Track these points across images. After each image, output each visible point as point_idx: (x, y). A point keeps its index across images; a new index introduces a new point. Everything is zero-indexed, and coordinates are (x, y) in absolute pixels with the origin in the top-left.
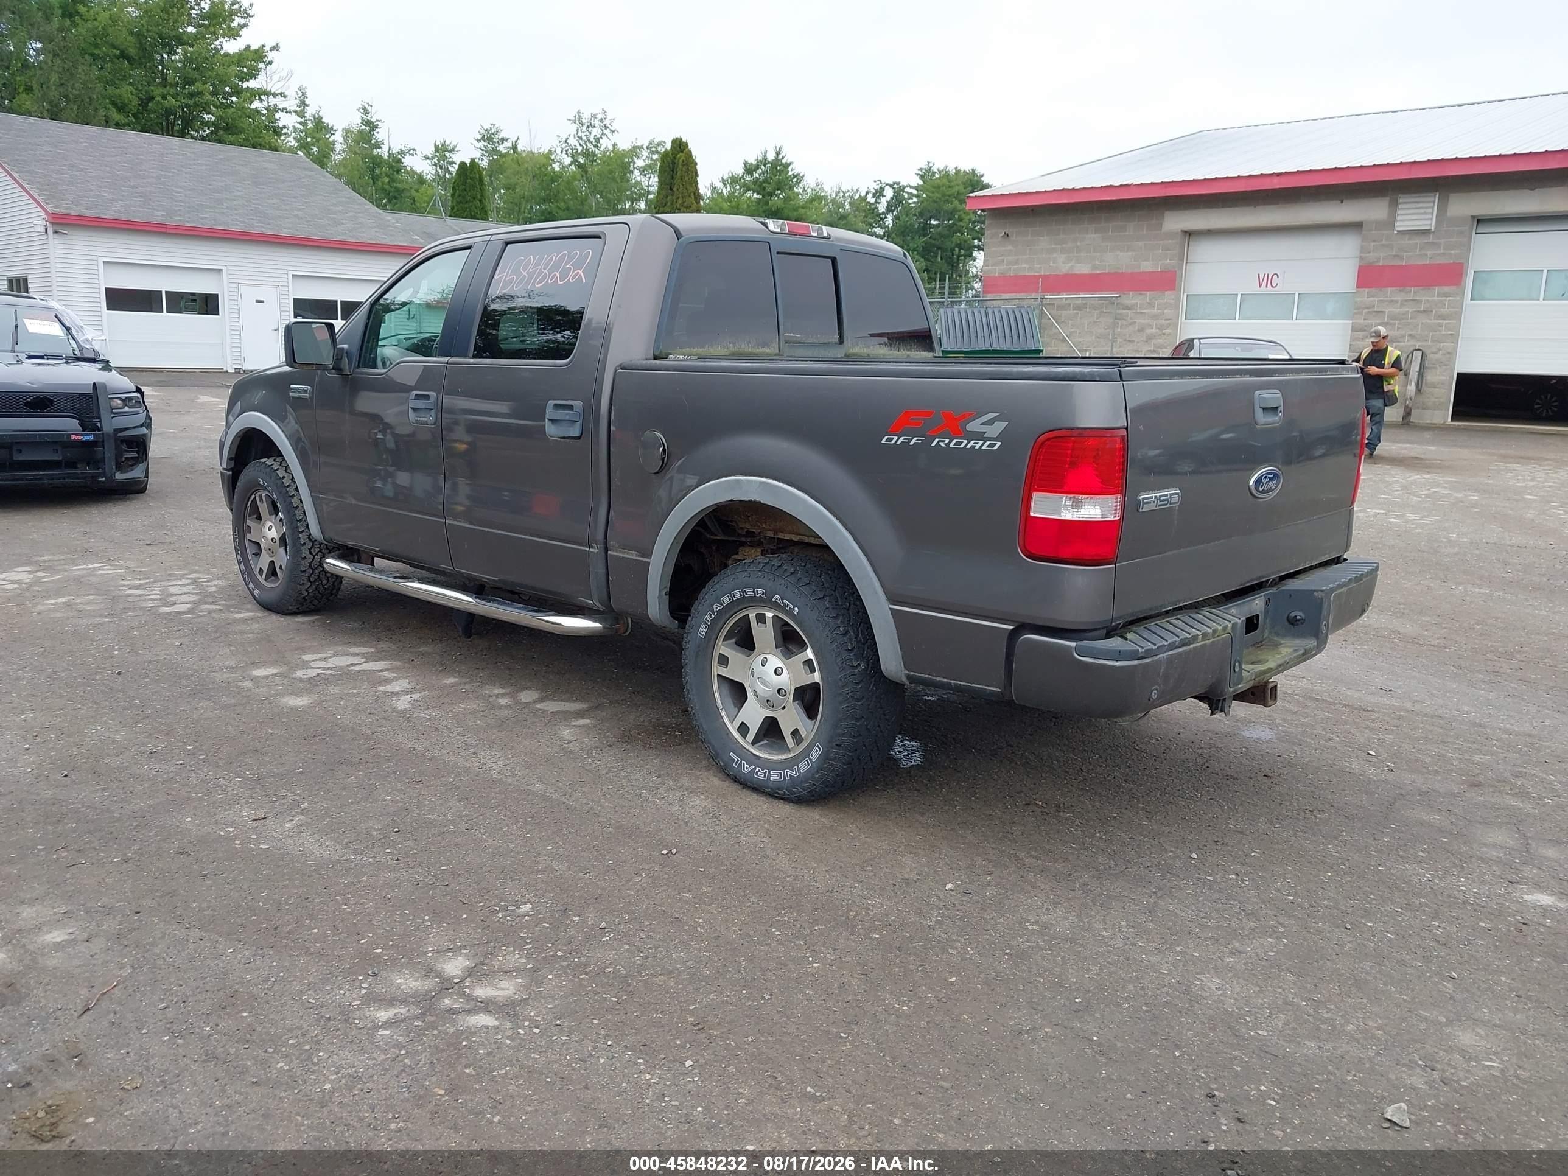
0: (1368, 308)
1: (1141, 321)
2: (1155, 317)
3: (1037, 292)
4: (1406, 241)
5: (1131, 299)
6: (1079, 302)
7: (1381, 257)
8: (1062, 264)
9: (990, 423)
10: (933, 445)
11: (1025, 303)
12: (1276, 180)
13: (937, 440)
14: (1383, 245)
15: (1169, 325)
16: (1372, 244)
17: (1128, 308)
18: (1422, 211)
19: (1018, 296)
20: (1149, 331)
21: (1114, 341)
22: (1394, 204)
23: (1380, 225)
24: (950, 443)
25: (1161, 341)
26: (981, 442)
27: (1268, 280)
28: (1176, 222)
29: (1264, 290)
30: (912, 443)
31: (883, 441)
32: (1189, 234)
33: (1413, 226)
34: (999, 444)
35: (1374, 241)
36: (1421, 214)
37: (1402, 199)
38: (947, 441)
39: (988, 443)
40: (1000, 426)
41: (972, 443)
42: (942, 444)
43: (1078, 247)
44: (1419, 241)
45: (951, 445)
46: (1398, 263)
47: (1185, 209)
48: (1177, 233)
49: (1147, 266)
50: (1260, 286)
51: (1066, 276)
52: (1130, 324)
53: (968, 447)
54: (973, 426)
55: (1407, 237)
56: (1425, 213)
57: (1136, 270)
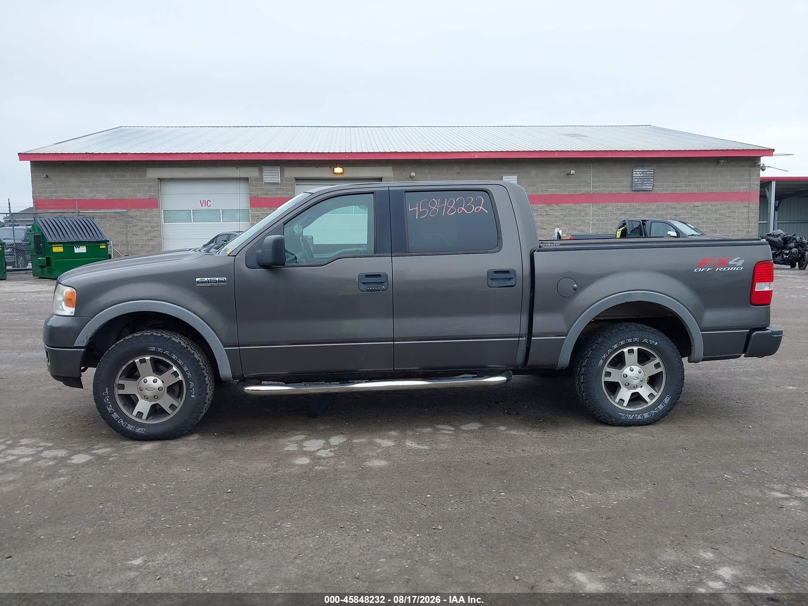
0: (257, 217)
1: (140, 224)
2: (149, 222)
3: (75, 208)
4: (269, 187)
5: (133, 212)
6: (102, 214)
7: (259, 194)
8: (88, 194)
9: (737, 261)
10: (717, 270)
11: (65, 215)
12: (208, 156)
13: (718, 269)
14: (259, 188)
15: (158, 225)
16: (254, 188)
17: (132, 217)
18: (274, 174)
19: (60, 211)
20: (146, 229)
21: (127, 235)
22: (261, 170)
23: (256, 179)
24: (723, 269)
25: (154, 234)
26: (735, 268)
27: (206, 203)
28: (153, 174)
29: (204, 208)
30: (708, 270)
31: (695, 271)
32: (160, 180)
33: (271, 180)
34: (742, 268)
35: (255, 187)
36: (274, 175)
37: (264, 168)
38: (722, 268)
39: (738, 268)
40: (741, 262)
41: (732, 269)
42: (720, 270)
43: (96, 185)
44: (274, 187)
45: (724, 270)
46: (266, 196)
47: (158, 167)
48: (155, 179)
49: (140, 196)
50: (202, 206)
51: (91, 200)
52: (135, 226)
53: (731, 270)
54: (731, 262)
55: (269, 185)
56: (275, 175)
57: (134, 198)
